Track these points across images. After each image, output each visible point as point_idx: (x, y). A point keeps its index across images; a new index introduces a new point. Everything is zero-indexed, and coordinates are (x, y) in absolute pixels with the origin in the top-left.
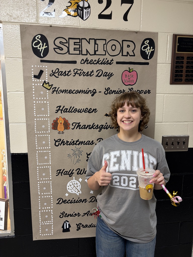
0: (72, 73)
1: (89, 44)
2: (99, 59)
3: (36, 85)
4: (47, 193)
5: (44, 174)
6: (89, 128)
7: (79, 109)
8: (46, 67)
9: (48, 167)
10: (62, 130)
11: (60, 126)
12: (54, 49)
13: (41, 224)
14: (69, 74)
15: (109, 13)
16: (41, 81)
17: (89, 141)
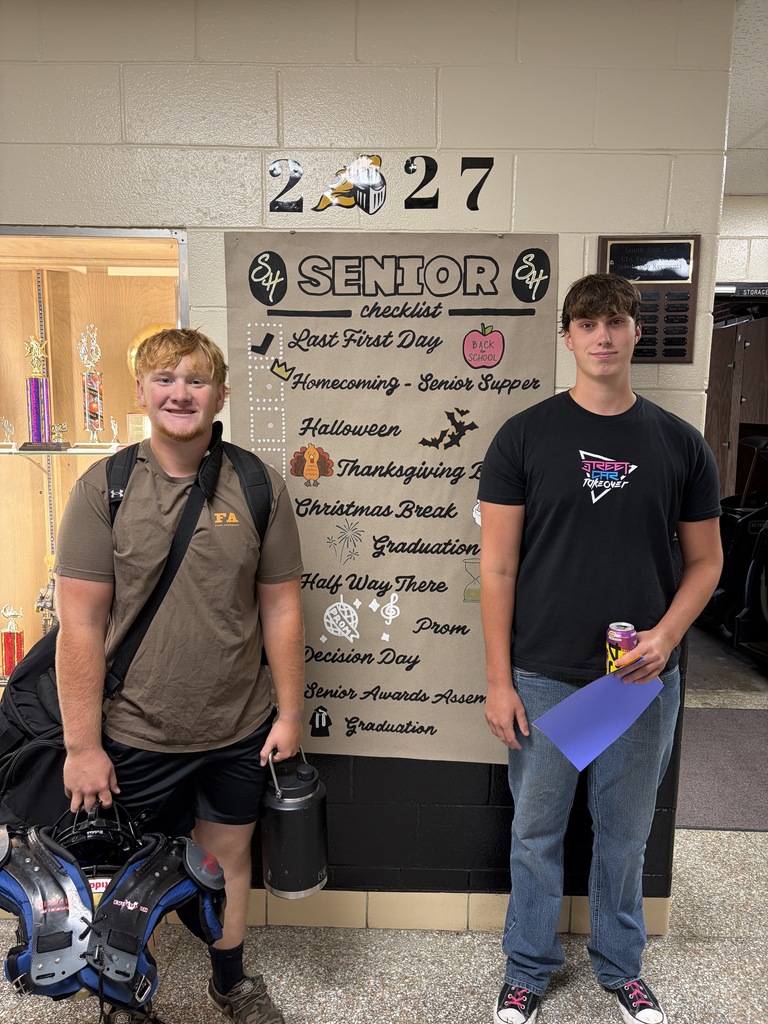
0: (341, 338)
1: (383, 268)
6: (380, 475)
7: (357, 427)
8: (281, 325)
10: (316, 477)
11: (310, 468)
12: (299, 283)
14: (333, 343)
15: (432, 195)
16: (267, 358)
17: (381, 508)
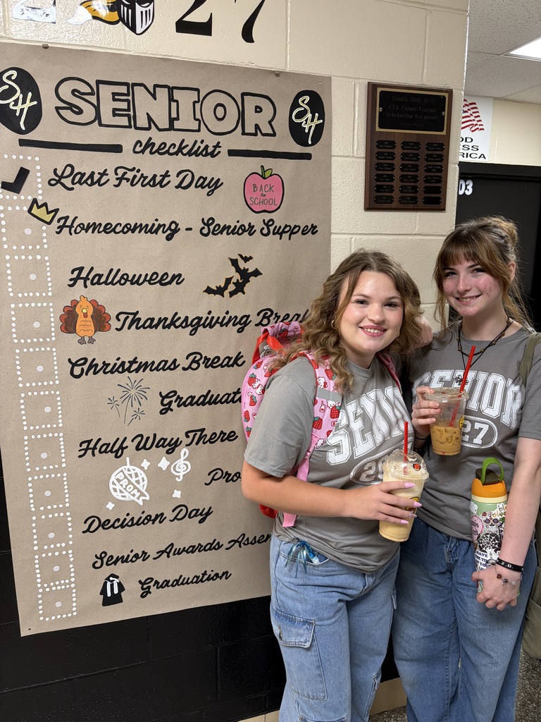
0: (112, 176)
1: (155, 99)
2: (183, 141)
3: (10, 209)
4: (55, 506)
5: (44, 456)
6: (164, 328)
7: (135, 275)
9: (56, 435)
11: (83, 323)
12: (57, 109)
13: (41, 590)
14: (102, 182)
15: (205, 20)
16: (22, 198)
17: (166, 362)
